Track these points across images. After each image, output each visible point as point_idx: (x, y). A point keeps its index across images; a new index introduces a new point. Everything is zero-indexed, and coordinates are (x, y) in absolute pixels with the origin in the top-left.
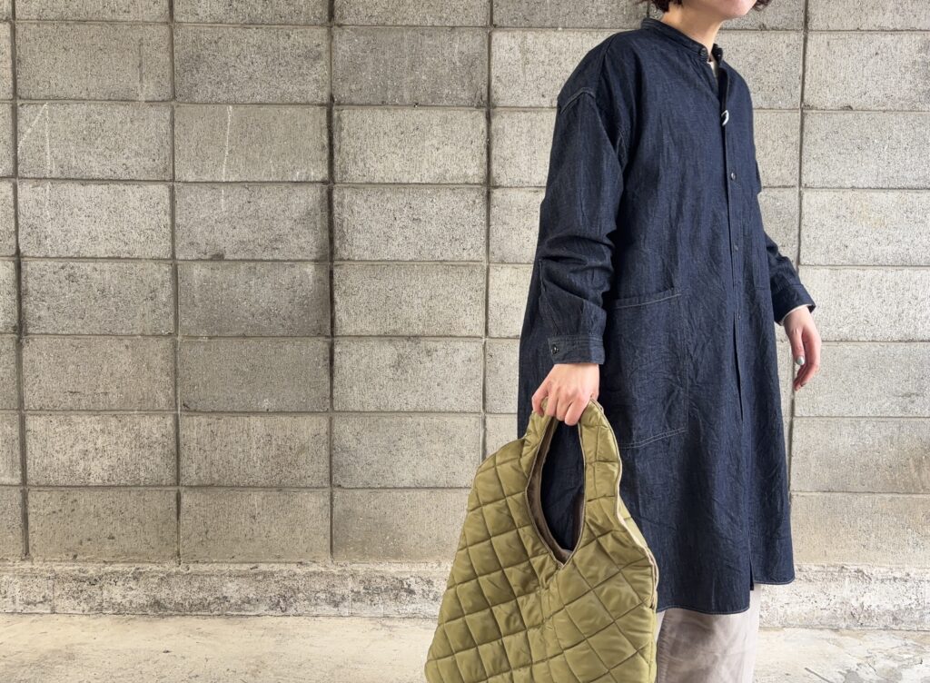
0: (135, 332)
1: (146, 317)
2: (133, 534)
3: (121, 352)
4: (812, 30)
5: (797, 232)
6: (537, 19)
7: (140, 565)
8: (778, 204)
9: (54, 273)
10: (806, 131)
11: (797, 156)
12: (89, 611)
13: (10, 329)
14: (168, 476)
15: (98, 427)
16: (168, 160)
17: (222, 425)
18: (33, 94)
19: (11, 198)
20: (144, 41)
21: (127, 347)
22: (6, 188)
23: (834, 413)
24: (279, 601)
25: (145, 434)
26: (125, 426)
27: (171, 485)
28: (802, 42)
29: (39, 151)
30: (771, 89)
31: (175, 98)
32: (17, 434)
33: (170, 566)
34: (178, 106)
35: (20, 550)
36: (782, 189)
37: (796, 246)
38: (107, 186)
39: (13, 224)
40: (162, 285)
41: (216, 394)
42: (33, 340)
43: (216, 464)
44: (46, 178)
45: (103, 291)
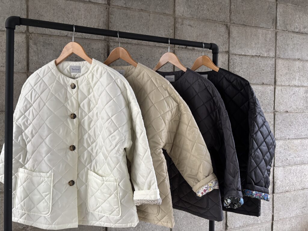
4: (277, 85)
10: (276, 120)
11: (273, 129)
23: (285, 217)
28: (274, 89)
30: (265, 105)
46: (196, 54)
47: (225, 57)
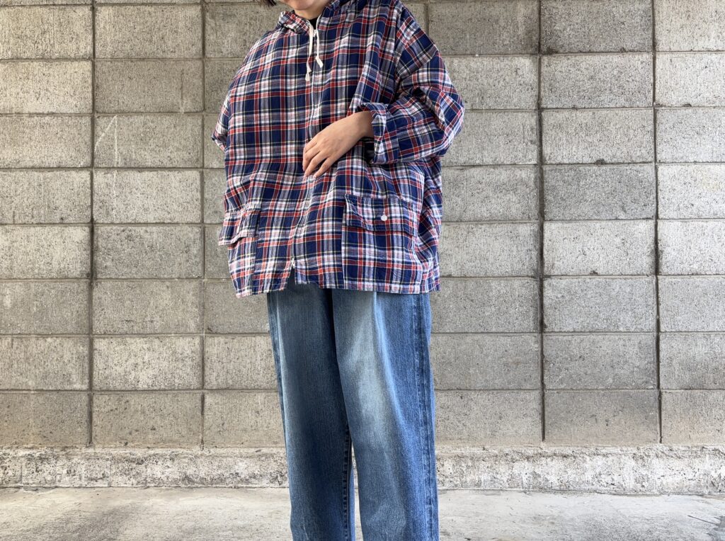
0: (173, 276)
1: (182, 265)
2: (169, 426)
3: (163, 291)
4: (659, 51)
5: (655, 195)
6: (460, 49)
7: (174, 450)
8: (640, 175)
9: (118, 235)
10: (658, 122)
11: (652, 140)
12: (137, 484)
13: (85, 276)
14: (195, 382)
15: (146, 346)
16: (199, 153)
17: (236, 343)
18: (107, 110)
19: (89, 182)
20: (184, 72)
21: (168, 287)
22: (85, 175)
23: (691, 329)
24: (277, 477)
25: (180, 351)
26: (165, 345)
27: (197, 389)
28: (652, 60)
29: (110, 148)
30: (631, 93)
31: (205, 109)
32: (87, 352)
33: (197, 450)
34: (207, 115)
35: (85, 439)
36: (642, 164)
37: (654, 205)
38: (155, 173)
39: (90, 200)
40: (194, 242)
41: (232, 321)
42: (100, 283)
43: (231, 372)
44: (113, 168)
45: (152, 247)
46: (470, 7)
47: (531, 7)
